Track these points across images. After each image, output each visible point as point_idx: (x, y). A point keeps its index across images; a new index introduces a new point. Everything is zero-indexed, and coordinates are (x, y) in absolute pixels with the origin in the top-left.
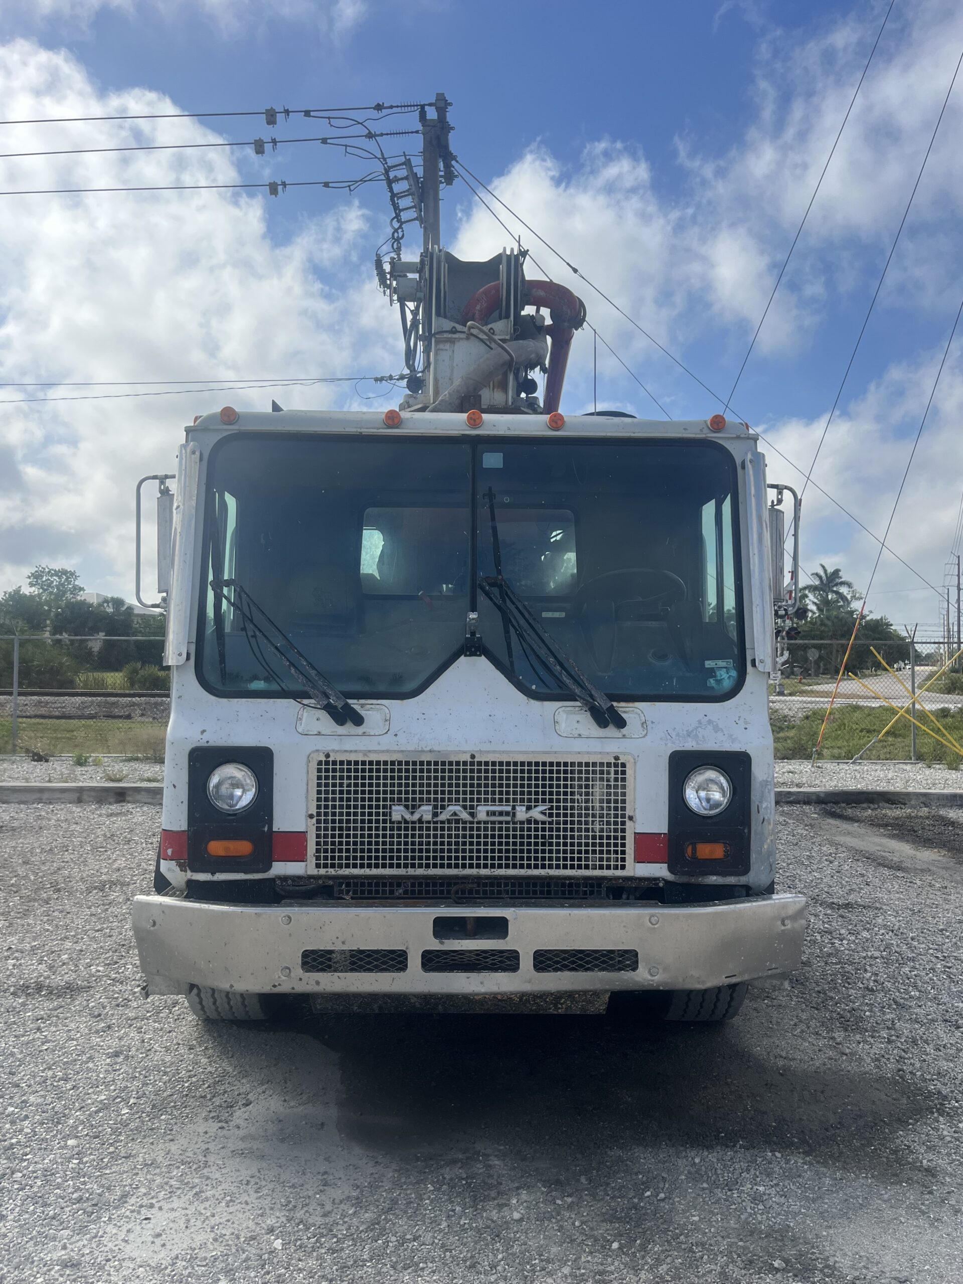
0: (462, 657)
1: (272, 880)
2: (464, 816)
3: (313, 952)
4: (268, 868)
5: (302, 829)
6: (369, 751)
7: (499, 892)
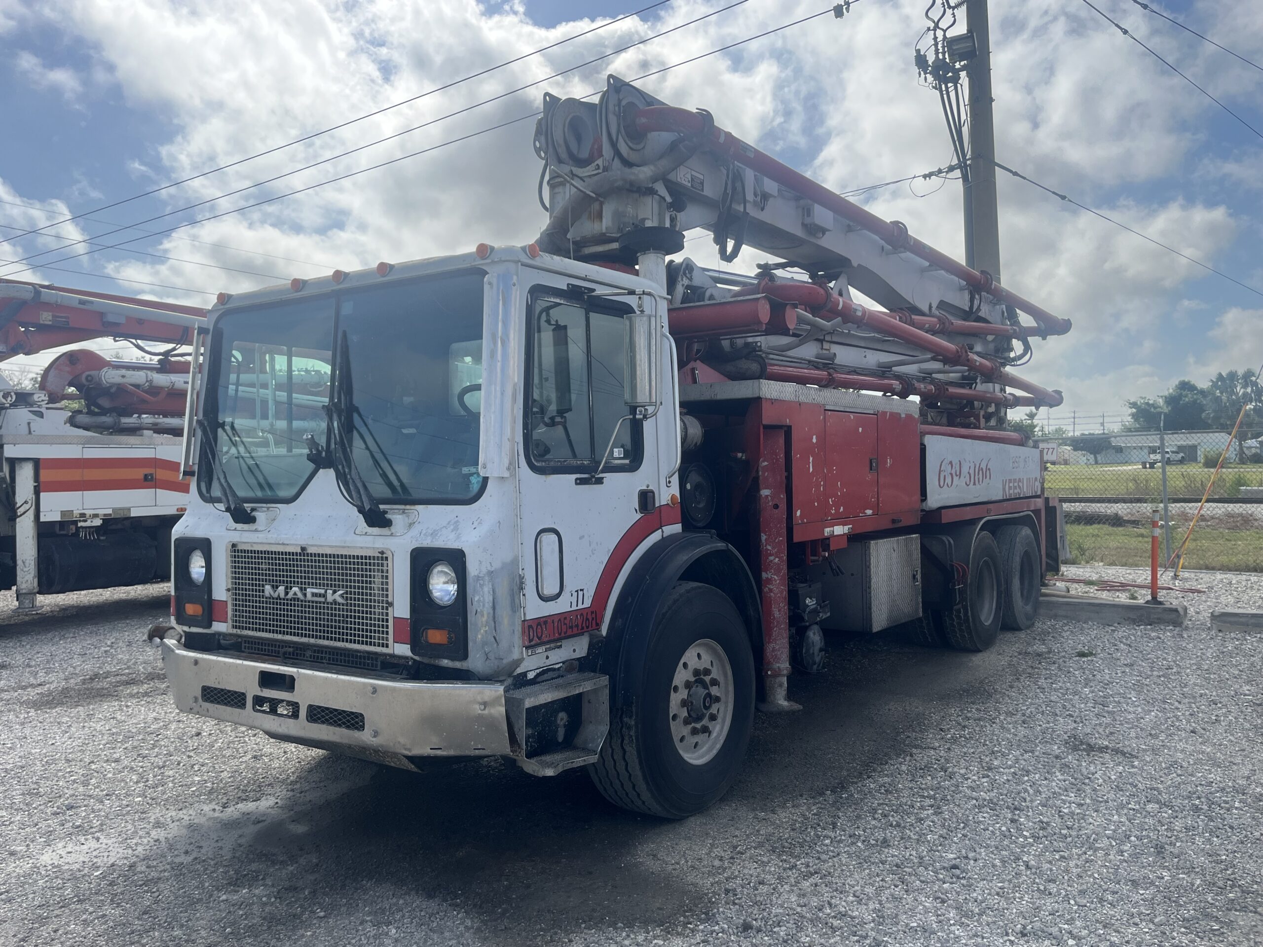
0: (321, 470)
1: (214, 635)
2: (300, 595)
3: (209, 688)
4: (209, 626)
5: (224, 599)
6: (254, 543)
7: (322, 658)
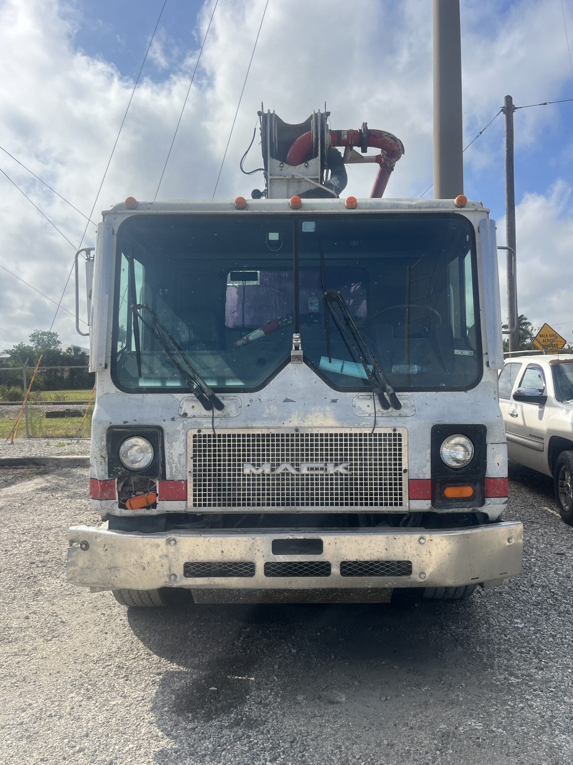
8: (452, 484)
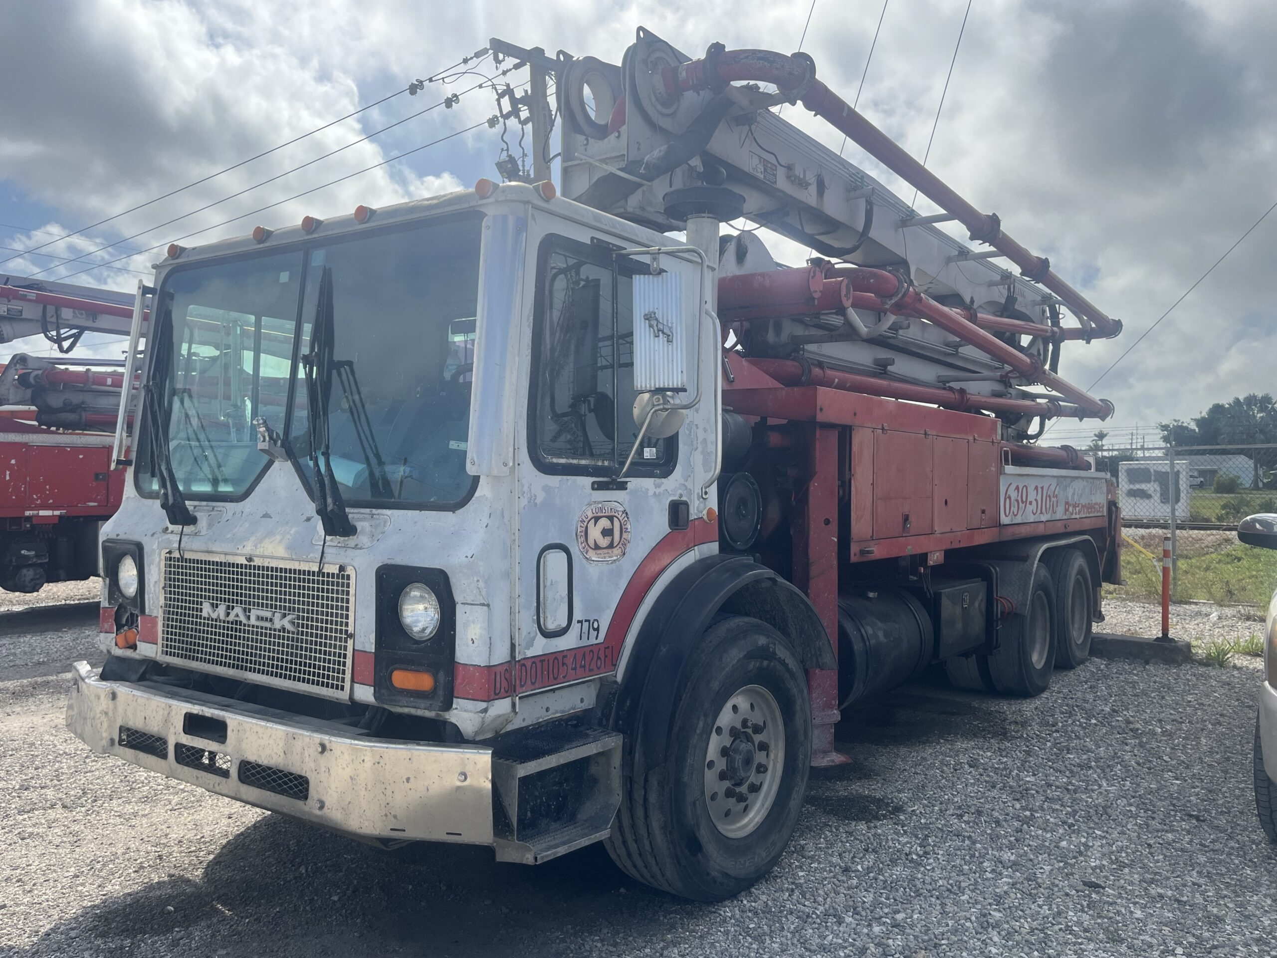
8: (403, 666)
